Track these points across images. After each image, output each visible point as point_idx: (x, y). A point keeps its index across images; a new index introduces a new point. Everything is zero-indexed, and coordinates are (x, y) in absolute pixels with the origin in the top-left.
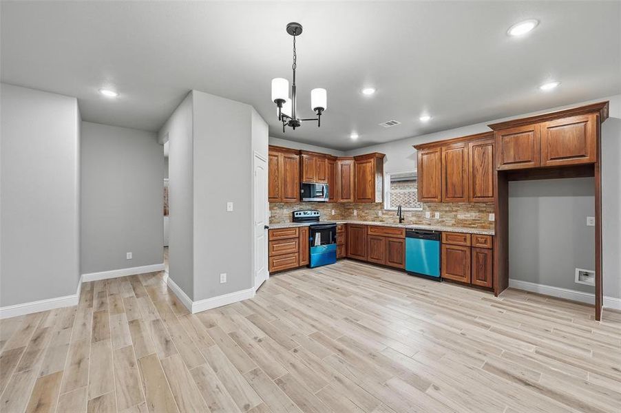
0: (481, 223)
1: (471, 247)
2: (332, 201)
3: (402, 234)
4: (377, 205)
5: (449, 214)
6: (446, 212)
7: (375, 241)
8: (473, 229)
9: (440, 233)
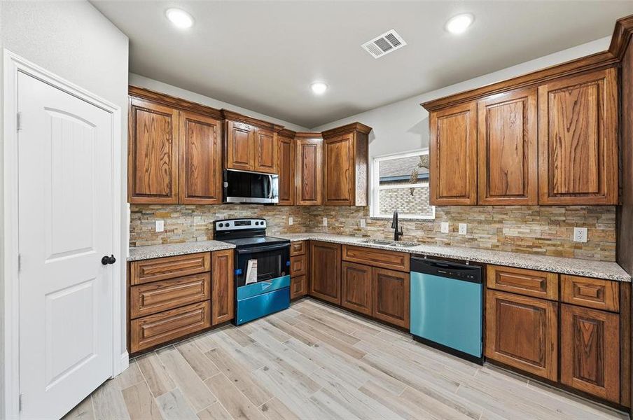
0: (554, 245)
1: (559, 304)
2: (285, 203)
3: (402, 263)
4: (359, 209)
5: (486, 227)
6: (480, 222)
7: (355, 273)
8: (539, 258)
9: (484, 266)
